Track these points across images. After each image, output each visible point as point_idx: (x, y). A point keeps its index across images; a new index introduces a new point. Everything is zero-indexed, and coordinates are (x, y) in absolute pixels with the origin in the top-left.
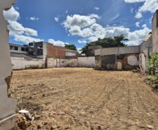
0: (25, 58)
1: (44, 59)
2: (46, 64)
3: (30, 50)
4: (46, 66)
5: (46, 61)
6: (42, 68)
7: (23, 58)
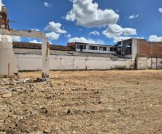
0: (111, 58)
1: (133, 59)
2: (136, 65)
3: (118, 49)
4: (135, 67)
5: (136, 61)
6: (130, 69)
7: (109, 59)
